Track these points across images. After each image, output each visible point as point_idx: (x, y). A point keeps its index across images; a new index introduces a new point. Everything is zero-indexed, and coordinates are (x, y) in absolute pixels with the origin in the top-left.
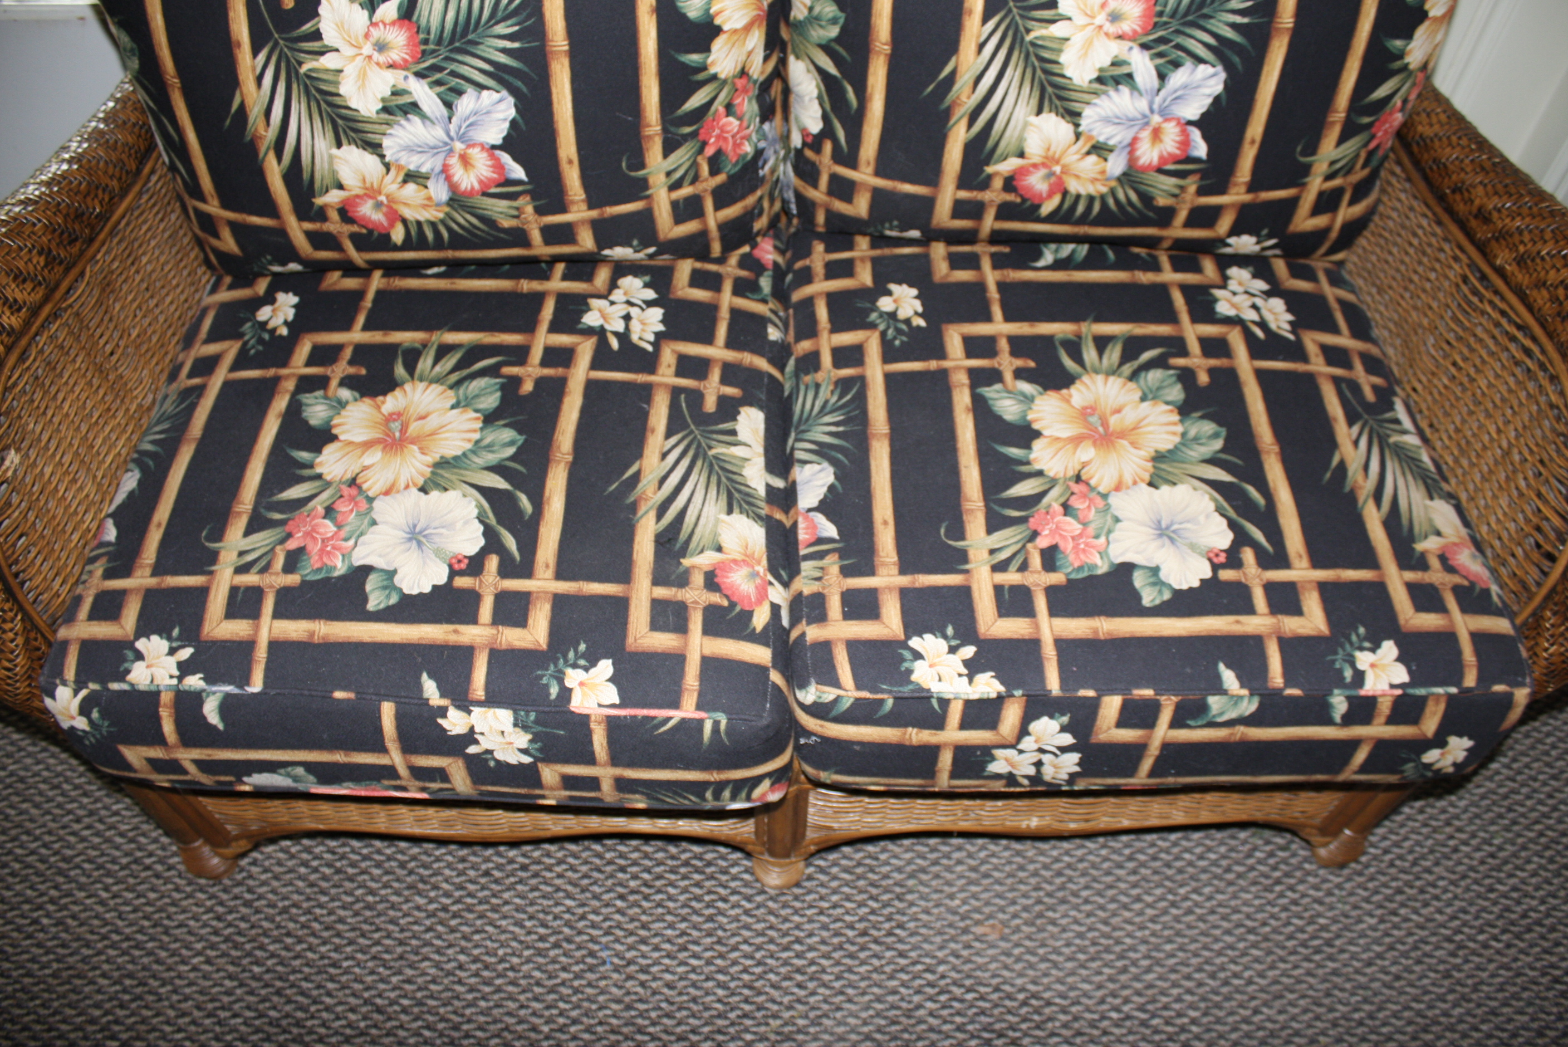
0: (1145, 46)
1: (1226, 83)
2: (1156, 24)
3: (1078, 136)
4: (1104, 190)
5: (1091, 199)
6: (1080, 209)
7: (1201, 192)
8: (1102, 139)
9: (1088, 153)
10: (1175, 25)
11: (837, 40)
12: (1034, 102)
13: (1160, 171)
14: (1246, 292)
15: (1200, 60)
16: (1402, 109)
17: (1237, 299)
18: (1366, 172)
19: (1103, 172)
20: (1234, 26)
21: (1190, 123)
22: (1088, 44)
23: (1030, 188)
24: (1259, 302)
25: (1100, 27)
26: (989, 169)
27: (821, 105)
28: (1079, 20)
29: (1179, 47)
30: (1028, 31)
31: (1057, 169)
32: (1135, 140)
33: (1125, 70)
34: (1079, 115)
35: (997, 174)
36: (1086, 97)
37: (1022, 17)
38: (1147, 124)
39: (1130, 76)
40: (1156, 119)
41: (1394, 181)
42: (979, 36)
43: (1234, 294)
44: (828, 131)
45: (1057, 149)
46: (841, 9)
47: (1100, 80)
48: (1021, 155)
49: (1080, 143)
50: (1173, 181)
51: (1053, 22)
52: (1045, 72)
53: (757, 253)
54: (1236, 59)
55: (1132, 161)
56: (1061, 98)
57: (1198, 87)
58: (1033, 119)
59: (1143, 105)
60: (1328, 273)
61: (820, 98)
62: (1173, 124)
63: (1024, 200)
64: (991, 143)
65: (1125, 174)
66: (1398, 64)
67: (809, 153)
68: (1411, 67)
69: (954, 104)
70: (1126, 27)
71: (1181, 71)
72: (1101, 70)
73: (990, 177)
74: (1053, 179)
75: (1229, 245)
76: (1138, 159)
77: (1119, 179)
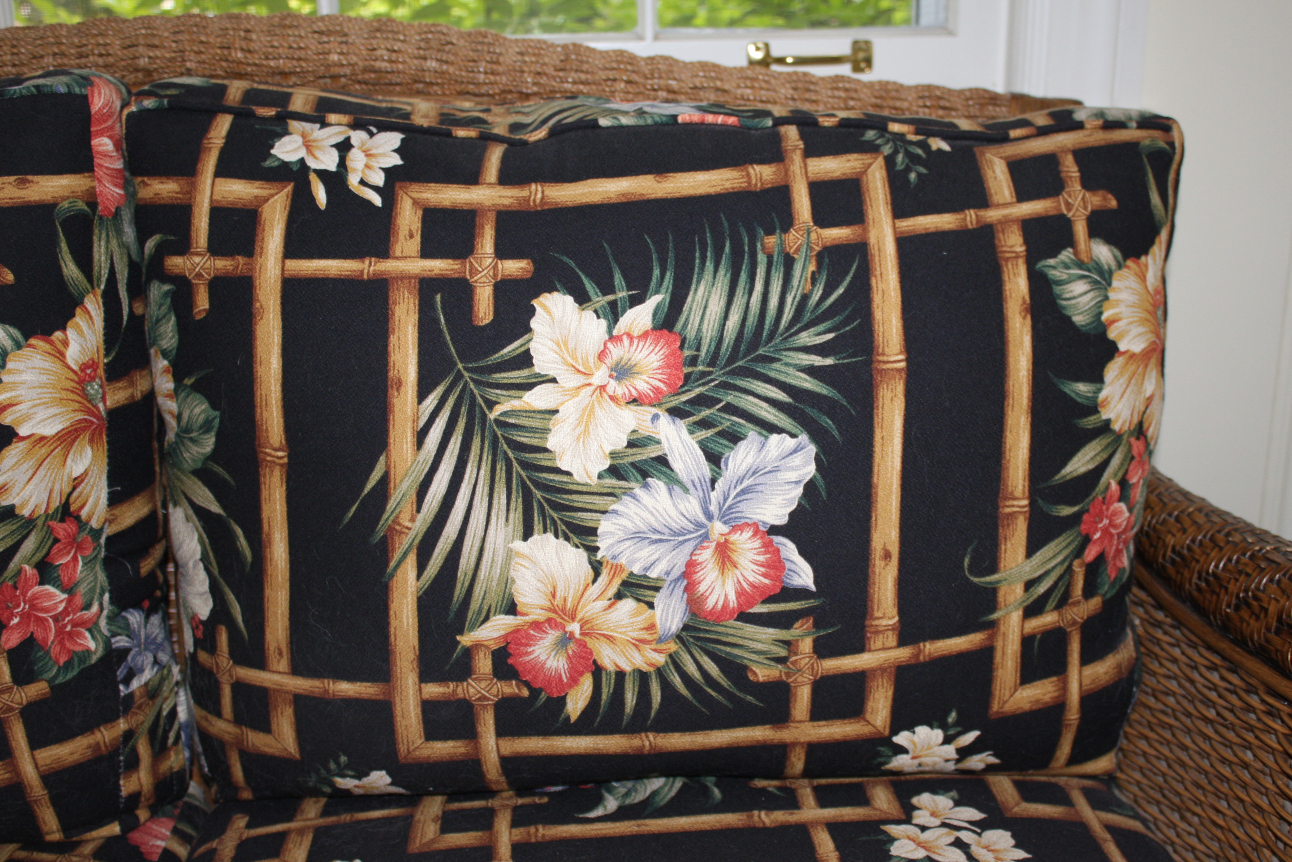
0: (676, 413)
1: (817, 459)
2: (687, 377)
3: (597, 568)
4: (660, 659)
5: (643, 677)
6: (630, 699)
7: (822, 649)
8: (636, 569)
9: (619, 596)
10: (718, 375)
11: (214, 456)
12: (517, 516)
13: (745, 617)
14: (944, 825)
15: (771, 428)
16: (1124, 496)
17: (927, 835)
18: (1095, 603)
19: (651, 627)
20: (812, 371)
21: (774, 530)
22: (587, 416)
23: (538, 668)
24: (965, 836)
25: (603, 388)
26: (466, 640)
27: (207, 570)
28: (568, 380)
29: (731, 409)
30: (491, 405)
31: (574, 628)
32: (691, 567)
33: (652, 452)
34: (593, 532)
35: (478, 646)
36: (599, 502)
37: (476, 382)
38: (706, 537)
39: (662, 461)
40: (719, 528)
41: (1159, 634)
42: (416, 420)
43: (923, 829)
44: (220, 612)
45: (568, 592)
46: (214, 406)
47: (614, 471)
48: (512, 609)
49: (603, 579)
50: (771, 633)
51: (529, 387)
52: (526, 465)
53: (136, 836)
54: (827, 422)
55: (694, 603)
56: (559, 507)
57: (775, 470)
58: (519, 545)
59: (692, 506)
60: (1088, 793)
61: (204, 559)
62: (748, 534)
63: (535, 692)
64: (459, 592)
65: (686, 628)
66: (1090, 422)
67: (203, 656)
68: (1116, 427)
69: (392, 531)
70: (642, 384)
71: (742, 445)
72: (613, 455)
73: (469, 653)
74: (572, 647)
75: (902, 750)
76: (703, 598)
77: (679, 637)
